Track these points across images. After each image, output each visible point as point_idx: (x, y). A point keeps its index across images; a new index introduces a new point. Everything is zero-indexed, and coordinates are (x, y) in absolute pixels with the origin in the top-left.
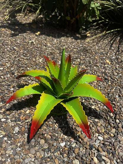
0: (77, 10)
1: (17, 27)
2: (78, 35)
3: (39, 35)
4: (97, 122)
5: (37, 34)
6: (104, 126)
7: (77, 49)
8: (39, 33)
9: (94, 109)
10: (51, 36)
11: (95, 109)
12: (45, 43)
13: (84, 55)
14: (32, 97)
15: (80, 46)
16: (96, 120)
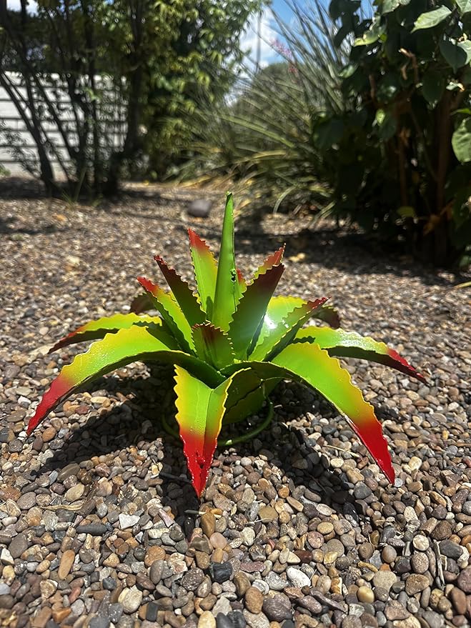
0: (447, 186)
1: (247, 242)
2: (444, 275)
3: (301, 262)
4: (323, 519)
5: (294, 259)
6: (347, 543)
7: (412, 305)
8: (302, 256)
9: (340, 472)
10: (337, 267)
11: (345, 472)
12: (303, 280)
13: (427, 325)
14: (145, 377)
15: (432, 300)
16: (324, 509)
